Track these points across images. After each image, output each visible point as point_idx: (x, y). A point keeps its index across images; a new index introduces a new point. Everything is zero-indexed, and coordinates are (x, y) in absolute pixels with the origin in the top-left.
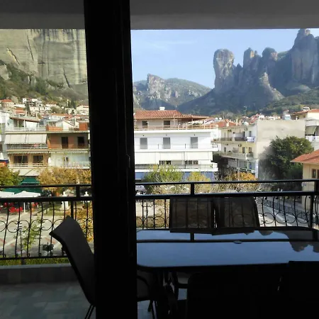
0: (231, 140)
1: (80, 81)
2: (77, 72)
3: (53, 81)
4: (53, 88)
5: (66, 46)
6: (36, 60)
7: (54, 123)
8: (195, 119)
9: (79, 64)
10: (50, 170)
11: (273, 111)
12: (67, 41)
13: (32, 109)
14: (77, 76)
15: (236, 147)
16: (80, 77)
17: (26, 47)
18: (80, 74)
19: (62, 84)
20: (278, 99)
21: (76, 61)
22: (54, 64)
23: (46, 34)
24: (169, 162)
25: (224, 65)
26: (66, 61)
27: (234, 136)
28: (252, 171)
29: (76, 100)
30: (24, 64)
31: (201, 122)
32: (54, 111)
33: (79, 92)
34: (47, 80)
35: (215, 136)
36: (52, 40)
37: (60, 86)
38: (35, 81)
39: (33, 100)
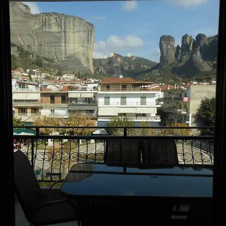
0: (171, 99)
1: (65, 58)
2: (64, 51)
3: (47, 57)
4: (47, 62)
5: (57, 34)
6: (36, 44)
7: (46, 86)
8: (144, 84)
9: (65, 46)
10: (42, 118)
11: (204, 79)
12: (57, 31)
13: (32, 76)
14: (64, 54)
15: (175, 104)
16: (66, 55)
17: (30, 35)
18: (65, 53)
19: (53, 59)
20: (207, 70)
21: (63, 44)
22: (48, 46)
23: (44, 26)
24: (125, 114)
25: (167, 46)
26: (57, 44)
27: (173, 96)
28: (187, 122)
29: (62, 70)
30: (29, 46)
31: (149, 86)
32: (47, 78)
33: (64, 66)
34: (43, 57)
35: (159, 96)
36: (47, 30)
37: (52, 61)
38: (36, 58)
39: (34, 70)
